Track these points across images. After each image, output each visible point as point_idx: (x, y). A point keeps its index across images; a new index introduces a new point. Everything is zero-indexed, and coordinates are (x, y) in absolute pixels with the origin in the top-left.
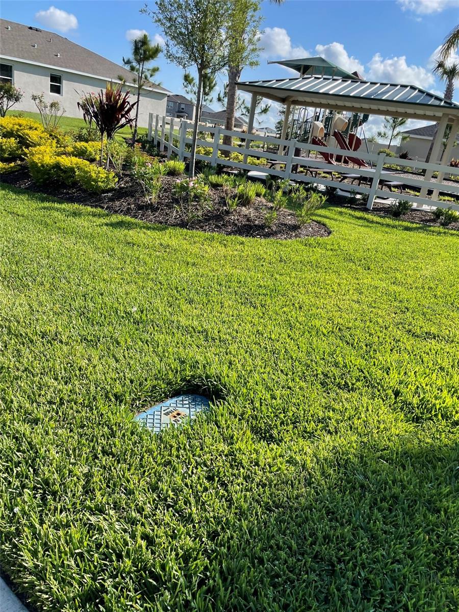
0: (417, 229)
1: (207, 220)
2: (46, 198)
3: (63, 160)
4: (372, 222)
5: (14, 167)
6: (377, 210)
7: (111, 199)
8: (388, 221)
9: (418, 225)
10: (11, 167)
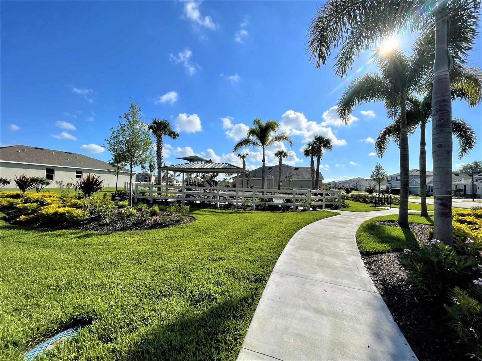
0: (234, 212)
1: (134, 225)
2: (46, 230)
3: (60, 210)
4: (217, 212)
5: (32, 217)
6: (221, 208)
7: (86, 224)
8: (224, 211)
9: (235, 211)
10: (30, 217)
